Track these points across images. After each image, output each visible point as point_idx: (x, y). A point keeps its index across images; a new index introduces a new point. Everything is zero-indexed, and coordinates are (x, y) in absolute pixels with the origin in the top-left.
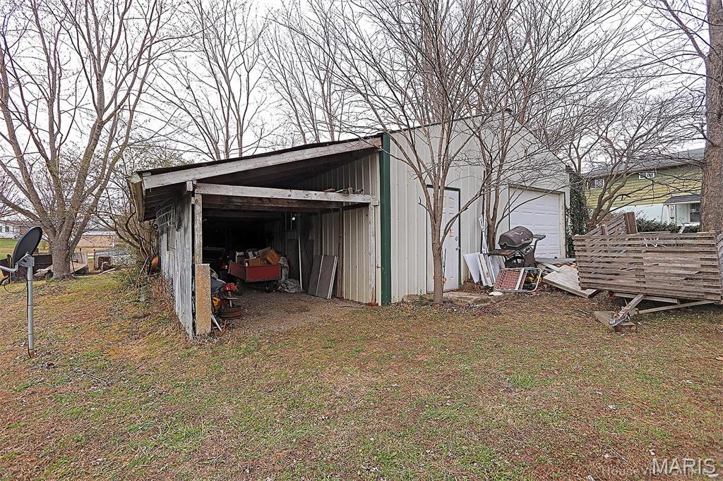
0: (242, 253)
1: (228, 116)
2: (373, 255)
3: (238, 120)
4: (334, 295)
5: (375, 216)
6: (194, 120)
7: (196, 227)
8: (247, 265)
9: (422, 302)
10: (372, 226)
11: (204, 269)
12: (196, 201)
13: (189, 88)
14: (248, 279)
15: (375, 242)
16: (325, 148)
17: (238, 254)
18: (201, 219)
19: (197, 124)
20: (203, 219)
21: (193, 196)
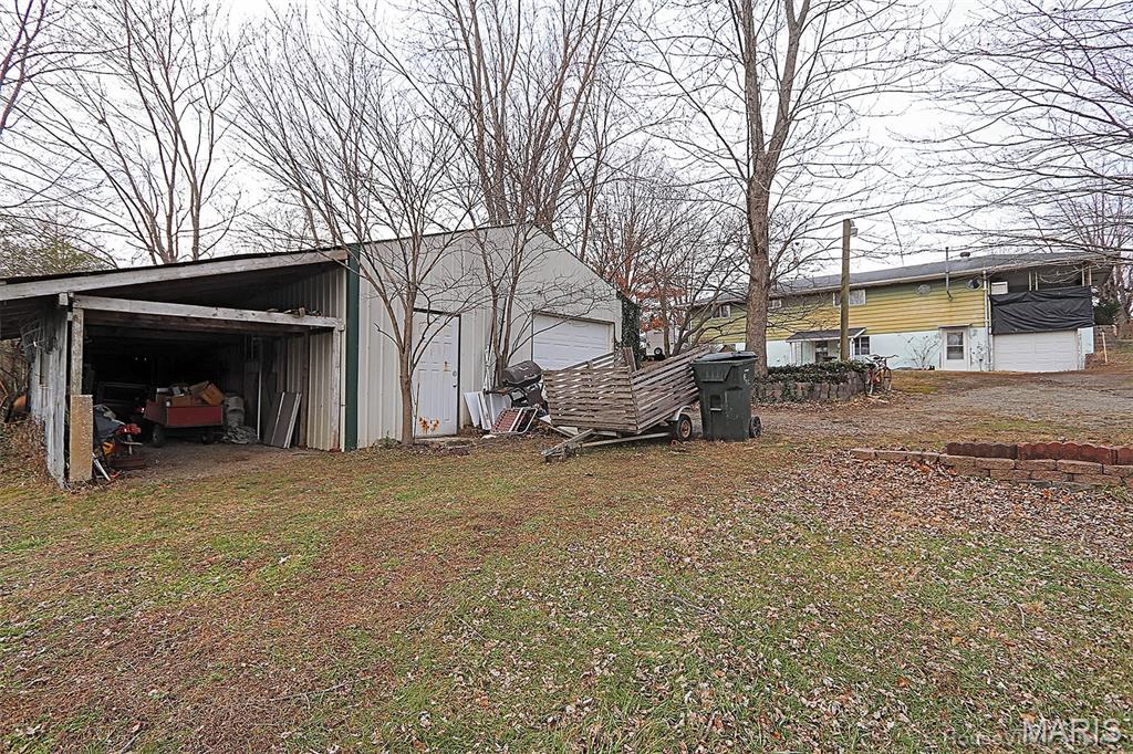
0: (164, 390)
1: (173, 178)
2: (336, 391)
3: (194, 186)
4: (293, 444)
5: (339, 343)
6: (111, 178)
7: (73, 349)
8: (168, 404)
9: (387, 444)
10: (336, 355)
11: (84, 404)
12: (75, 317)
13: (103, 121)
14: (168, 424)
15: (338, 375)
16: (266, 260)
17: (158, 390)
18: (81, 339)
19: (116, 185)
20: (84, 340)
21: (71, 310)
